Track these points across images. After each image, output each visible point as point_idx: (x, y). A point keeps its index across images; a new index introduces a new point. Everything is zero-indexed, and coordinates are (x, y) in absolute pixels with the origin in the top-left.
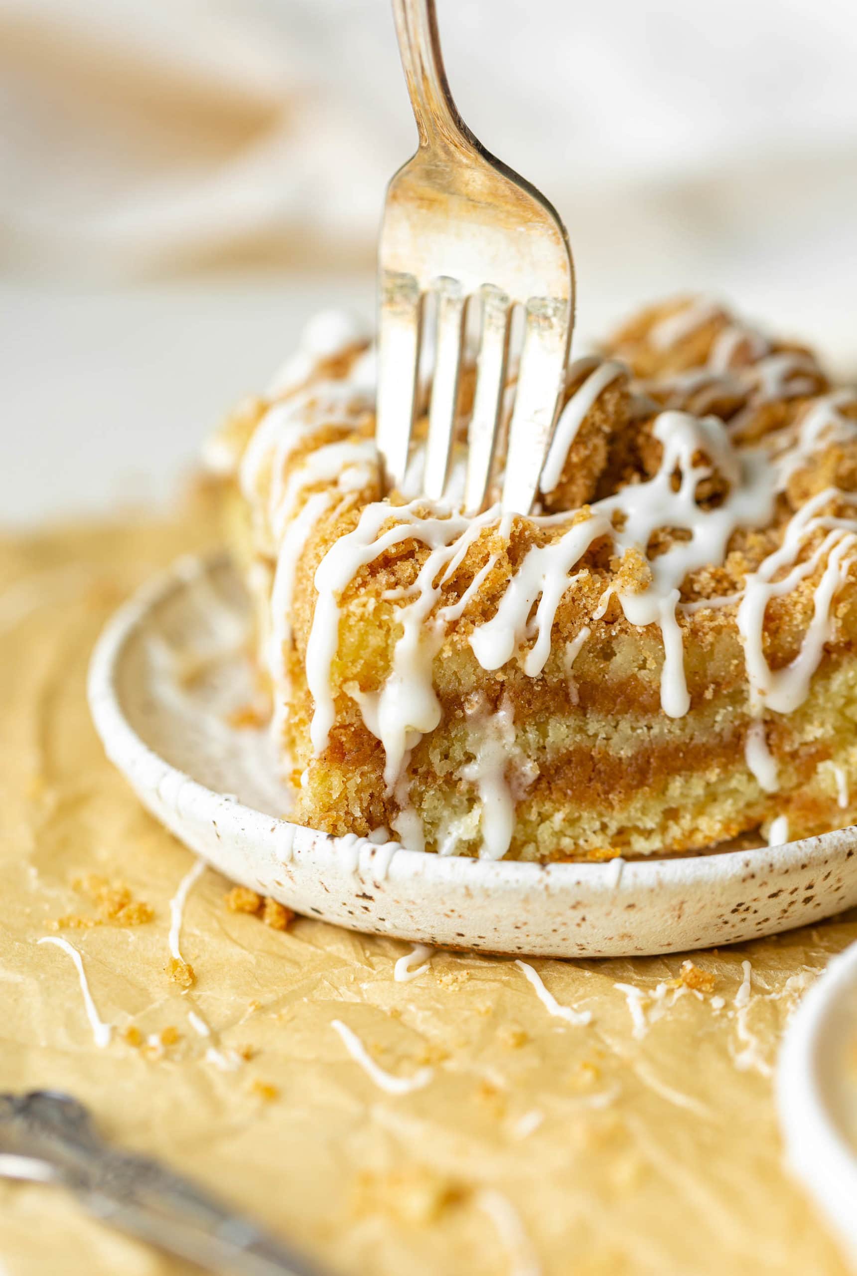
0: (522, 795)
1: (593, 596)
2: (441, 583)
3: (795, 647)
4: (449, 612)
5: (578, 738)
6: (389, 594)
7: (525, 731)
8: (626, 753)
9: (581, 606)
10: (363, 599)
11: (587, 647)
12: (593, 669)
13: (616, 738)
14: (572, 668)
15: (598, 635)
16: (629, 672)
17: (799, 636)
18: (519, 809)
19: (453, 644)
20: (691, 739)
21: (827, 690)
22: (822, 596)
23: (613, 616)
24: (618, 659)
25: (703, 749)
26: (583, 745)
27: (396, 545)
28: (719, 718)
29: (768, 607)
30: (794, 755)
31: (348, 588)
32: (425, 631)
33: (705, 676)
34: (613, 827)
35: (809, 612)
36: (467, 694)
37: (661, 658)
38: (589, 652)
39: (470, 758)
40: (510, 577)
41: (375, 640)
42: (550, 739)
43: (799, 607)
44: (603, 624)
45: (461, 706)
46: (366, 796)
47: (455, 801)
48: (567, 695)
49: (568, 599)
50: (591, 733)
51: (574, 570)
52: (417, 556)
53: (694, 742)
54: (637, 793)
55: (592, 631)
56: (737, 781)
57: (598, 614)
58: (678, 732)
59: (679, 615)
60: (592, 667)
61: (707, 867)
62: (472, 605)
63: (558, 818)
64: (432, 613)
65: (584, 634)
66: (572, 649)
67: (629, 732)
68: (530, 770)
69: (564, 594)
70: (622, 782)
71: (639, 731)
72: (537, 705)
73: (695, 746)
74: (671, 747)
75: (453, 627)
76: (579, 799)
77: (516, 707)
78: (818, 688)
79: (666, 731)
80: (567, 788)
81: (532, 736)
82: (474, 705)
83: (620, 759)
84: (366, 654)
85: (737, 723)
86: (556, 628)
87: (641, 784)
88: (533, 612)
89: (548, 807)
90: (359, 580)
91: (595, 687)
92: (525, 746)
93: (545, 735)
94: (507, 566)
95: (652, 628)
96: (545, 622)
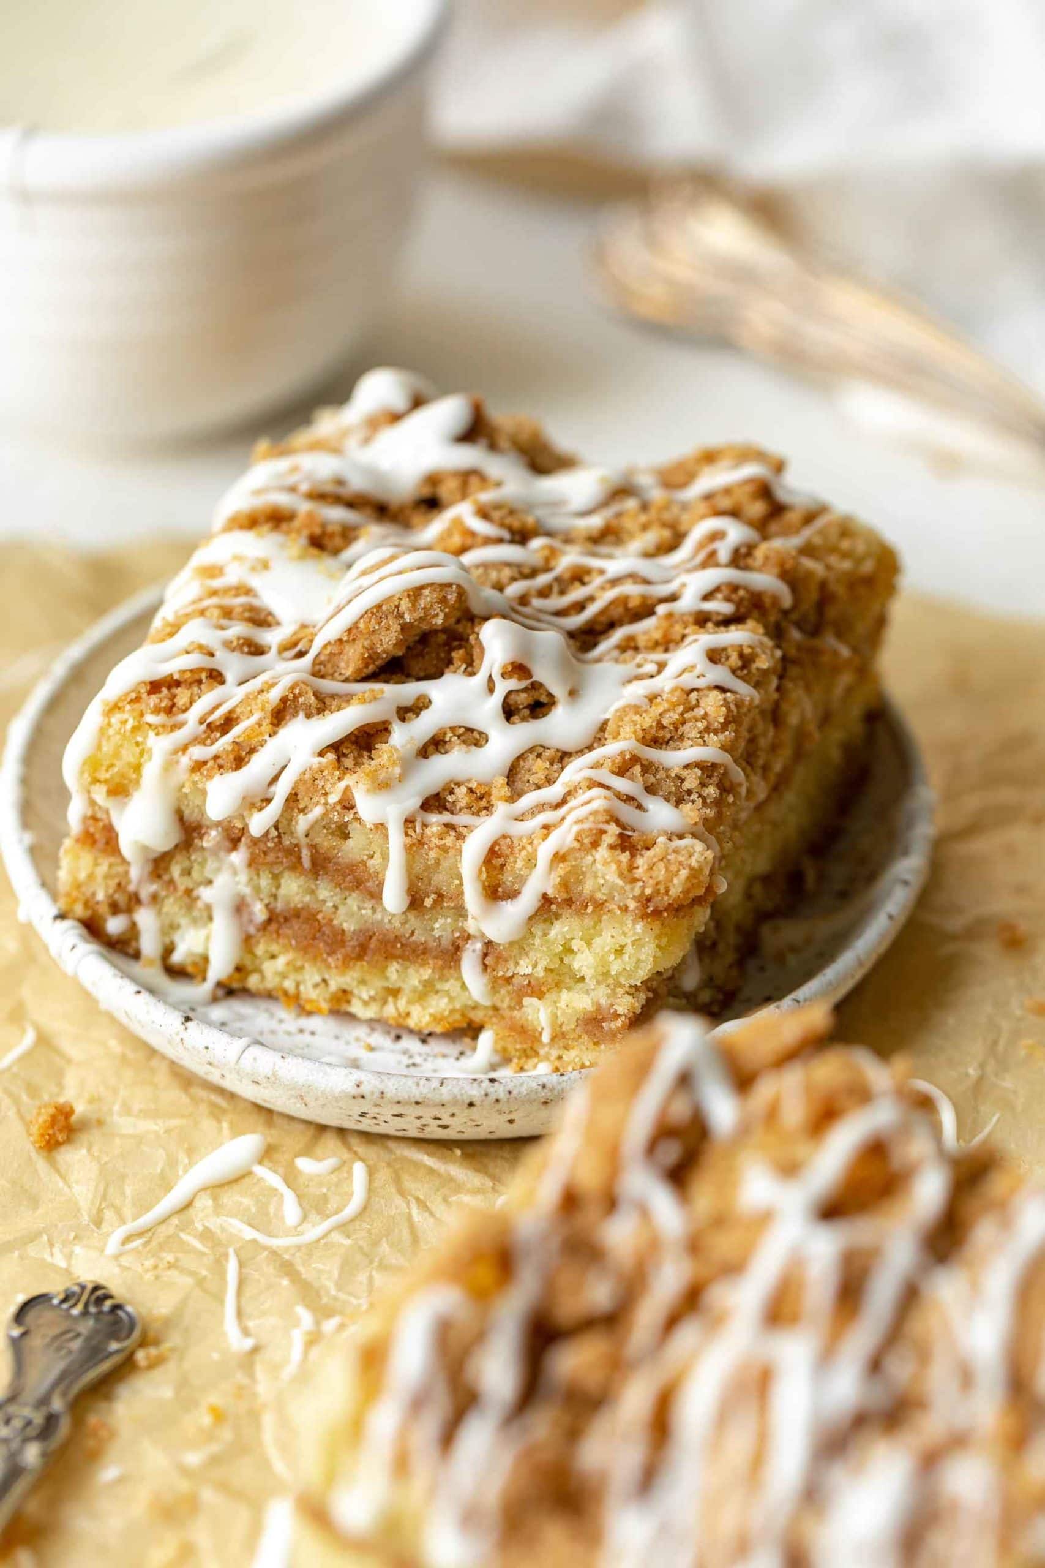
0: (252, 930)
1: (332, 781)
2: (208, 721)
3: (516, 887)
4: (198, 752)
5: (307, 898)
6: (150, 718)
7: (258, 875)
8: (349, 926)
9: (320, 787)
10: (126, 716)
11: (322, 823)
12: (326, 844)
13: (342, 910)
14: (307, 836)
15: (332, 816)
16: (358, 858)
17: (523, 880)
18: (248, 942)
19: (195, 783)
20: (413, 933)
21: (545, 934)
22: (545, 851)
23: (347, 805)
24: (350, 842)
25: (421, 947)
26: (311, 906)
27: (183, 672)
28: (437, 925)
29: (496, 843)
30: (508, 980)
31: (120, 699)
32: (169, 765)
33: (430, 884)
34: (334, 986)
35: (531, 862)
36: (208, 827)
37: (385, 857)
38: (324, 827)
39: (210, 882)
40: (267, 737)
41: (128, 755)
42: (282, 892)
43: (524, 853)
44: (338, 808)
45: (201, 837)
46: (113, 883)
47: (196, 913)
48: (299, 858)
49: (307, 776)
50: (321, 897)
51: (321, 754)
52: (203, 687)
53: (414, 938)
54: (355, 965)
55: (327, 810)
56: (451, 986)
57: (333, 799)
58: (398, 925)
59: (409, 821)
60: (325, 842)
61: (321, 1074)
62: (223, 751)
63: (281, 962)
64: (184, 749)
65: (317, 812)
66: (302, 823)
67: (355, 908)
68: (259, 912)
69: (306, 770)
70: (343, 950)
71: (363, 912)
72: (271, 857)
73: (415, 942)
74: (392, 936)
75: (198, 766)
76: (304, 949)
77: (252, 854)
78: (538, 931)
79: (386, 921)
80: (293, 937)
81: (265, 881)
82: (212, 838)
83: (343, 931)
84: (119, 766)
85: (457, 934)
86: (293, 799)
87: (360, 957)
88: (275, 779)
89: (275, 948)
90: (133, 695)
91: (328, 859)
92: (257, 889)
93: (278, 887)
94: (266, 727)
95: (381, 827)
96: (281, 790)
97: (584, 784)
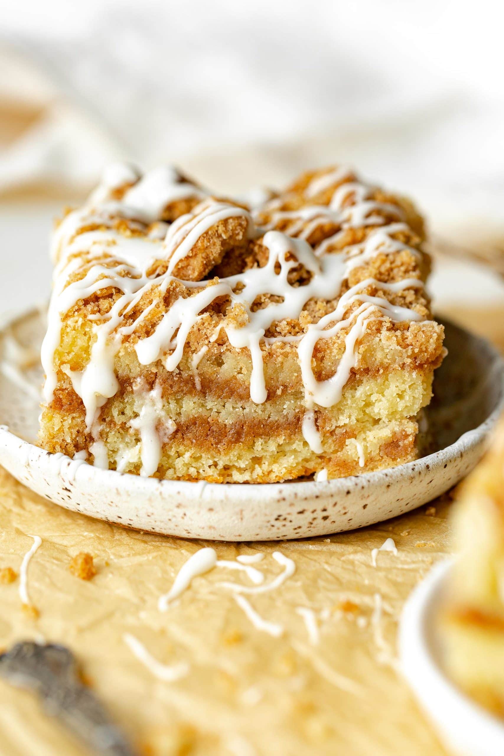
0: (166, 440)
1: (210, 328)
2: (124, 314)
3: (333, 369)
4: (125, 330)
5: (200, 410)
6: (91, 317)
7: (168, 402)
8: (229, 422)
9: (203, 333)
10: (76, 318)
11: (207, 358)
12: (210, 370)
13: (223, 412)
14: (197, 369)
15: (213, 351)
16: (231, 374)
17: (336, 363)
18: (164, 448)
19: (126, 348)
20: (269, 417)
21: (353, 397)
22: (350, 340)
23: (222, 341)
24: (225, 366)
25: (276, 424)
26: (203, 415)
27: (102, 290)
28: (285, 407)
29: (317, 344)
30: (332, 433)
31: (69, 311)
32: (109, 341)
33: (278, 381)
34: (221, 465)
35: (342, 349)
36: (134, 378)
37: (250, 369)
38: (208, 360)
39: (136, 415)
40: (163, 313)
41: (81, 342)
42: (184, 409)
43: (336, 345)
44: (216, 345)
45: (131, 384)
46: (74, 431)
47: (127, 440)
48: (194, 384)
49: (195, 329)
50: (208, 408)
51: (202, 312)
52: (114, 297)
53: (270, 419)
54: (234, 446)
55: (209, 349)
56: (297, 445)
57: (213, 339)
58: (260, 412)
59: (262, 344)
60: (209, 369)
62: (139, 328)
63: (187, 456)
64: (116, 330)
65: (204, 350)
66: (196, 359)
67: (231, 409)
68: (170, 426)
69: (194, 325)
70: (226, 439)
71: (237, 410)
72: (175, 389)
73: (271, 422)
74: (256, 421)
75: (126, 338)
76: (200, 445)
77: (163, 388)
78: (348, 395)
79: (253, 411)
80: (193, 438)
81: (173, 405)
82: (138, 384)
83: (225, 425)
84: (76, 349)
85: (297, 411)
86: (187, 345)
87: (237, 441)
88: (175, 335)
89: (181, 448)
90: (76, 308)
91: (211, 381)
92: (168, 412)
93: (181, 407)
94: (162, 307)
95: (245, 350)
96: (180, 341)
97: (357, 304)
